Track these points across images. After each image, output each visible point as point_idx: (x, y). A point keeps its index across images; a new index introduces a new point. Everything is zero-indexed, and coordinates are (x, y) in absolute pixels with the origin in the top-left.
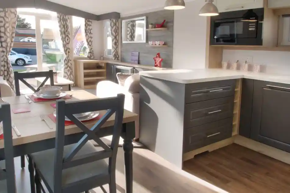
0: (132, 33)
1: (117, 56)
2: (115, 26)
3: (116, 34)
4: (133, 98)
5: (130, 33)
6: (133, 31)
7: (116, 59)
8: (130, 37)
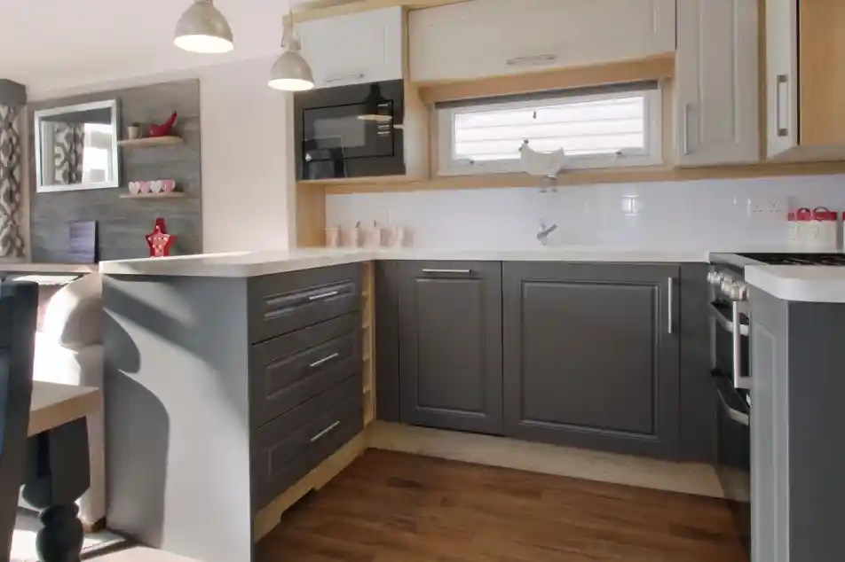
0: (70, 165)
1: (18, 243)
2: (7, 131)
3: (11, 158)
4: (78, 366)
5: (64, 162)
6: (73, 156)
7: (15, 252)
8: (64, 176)
